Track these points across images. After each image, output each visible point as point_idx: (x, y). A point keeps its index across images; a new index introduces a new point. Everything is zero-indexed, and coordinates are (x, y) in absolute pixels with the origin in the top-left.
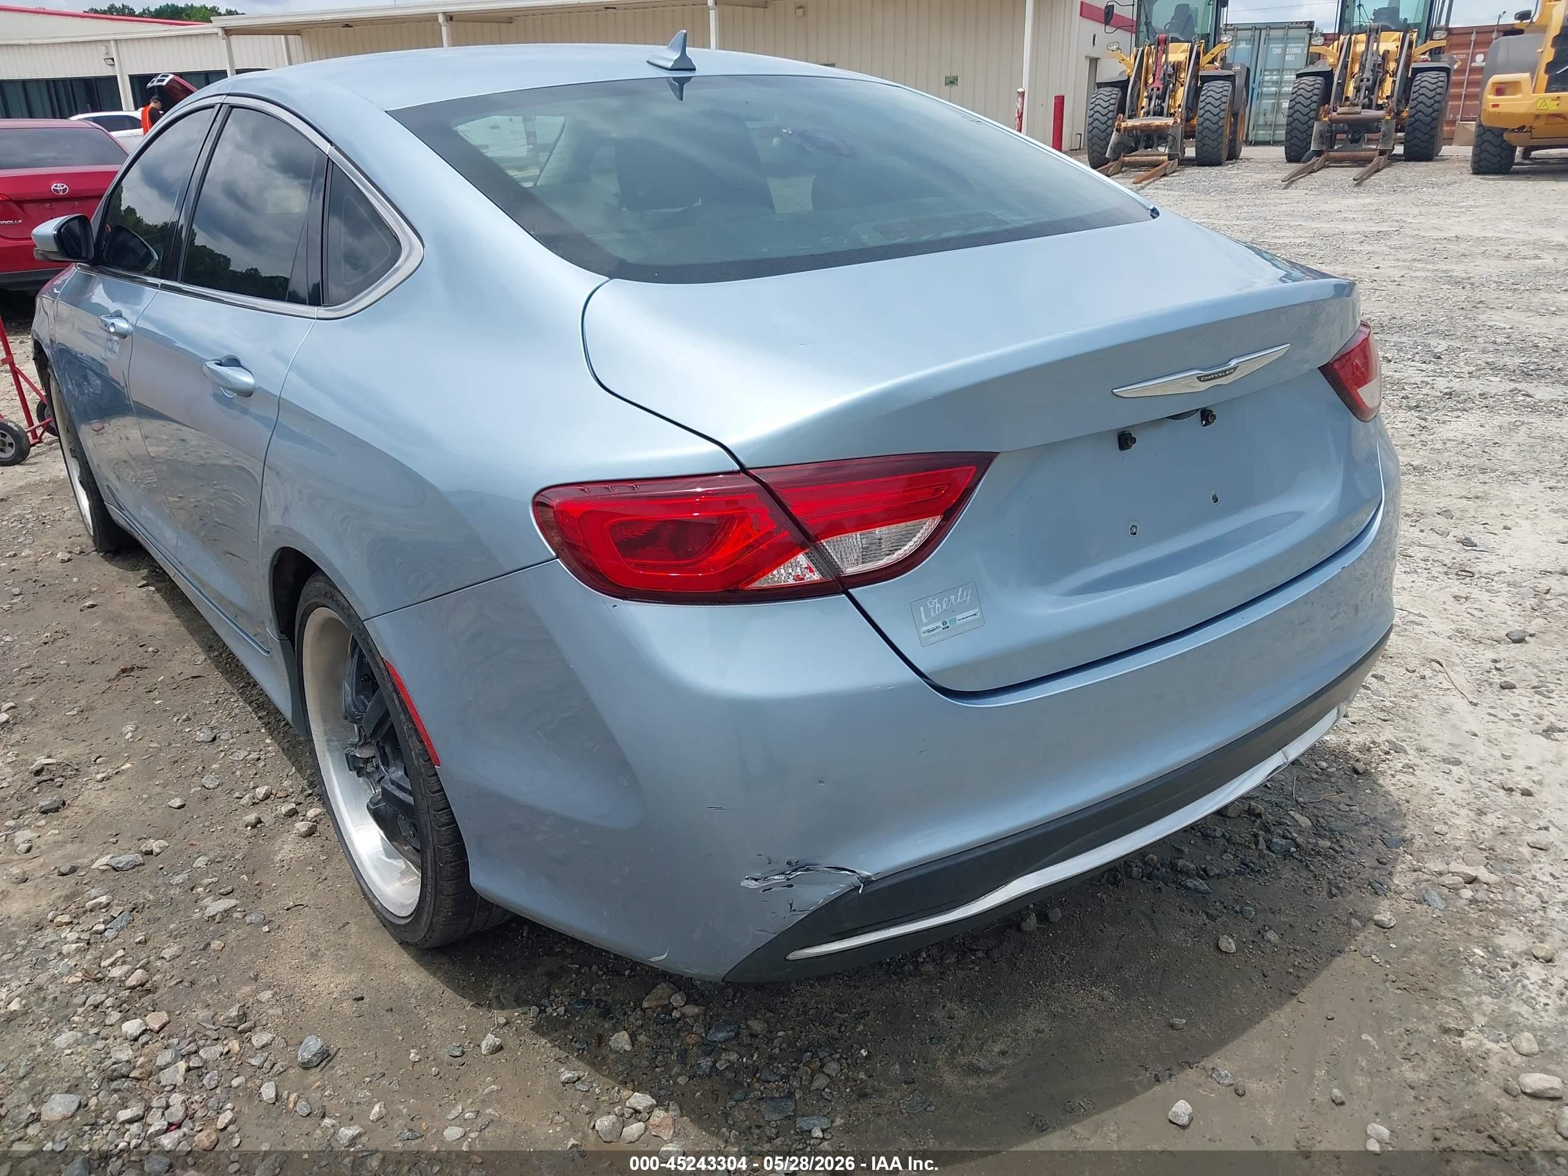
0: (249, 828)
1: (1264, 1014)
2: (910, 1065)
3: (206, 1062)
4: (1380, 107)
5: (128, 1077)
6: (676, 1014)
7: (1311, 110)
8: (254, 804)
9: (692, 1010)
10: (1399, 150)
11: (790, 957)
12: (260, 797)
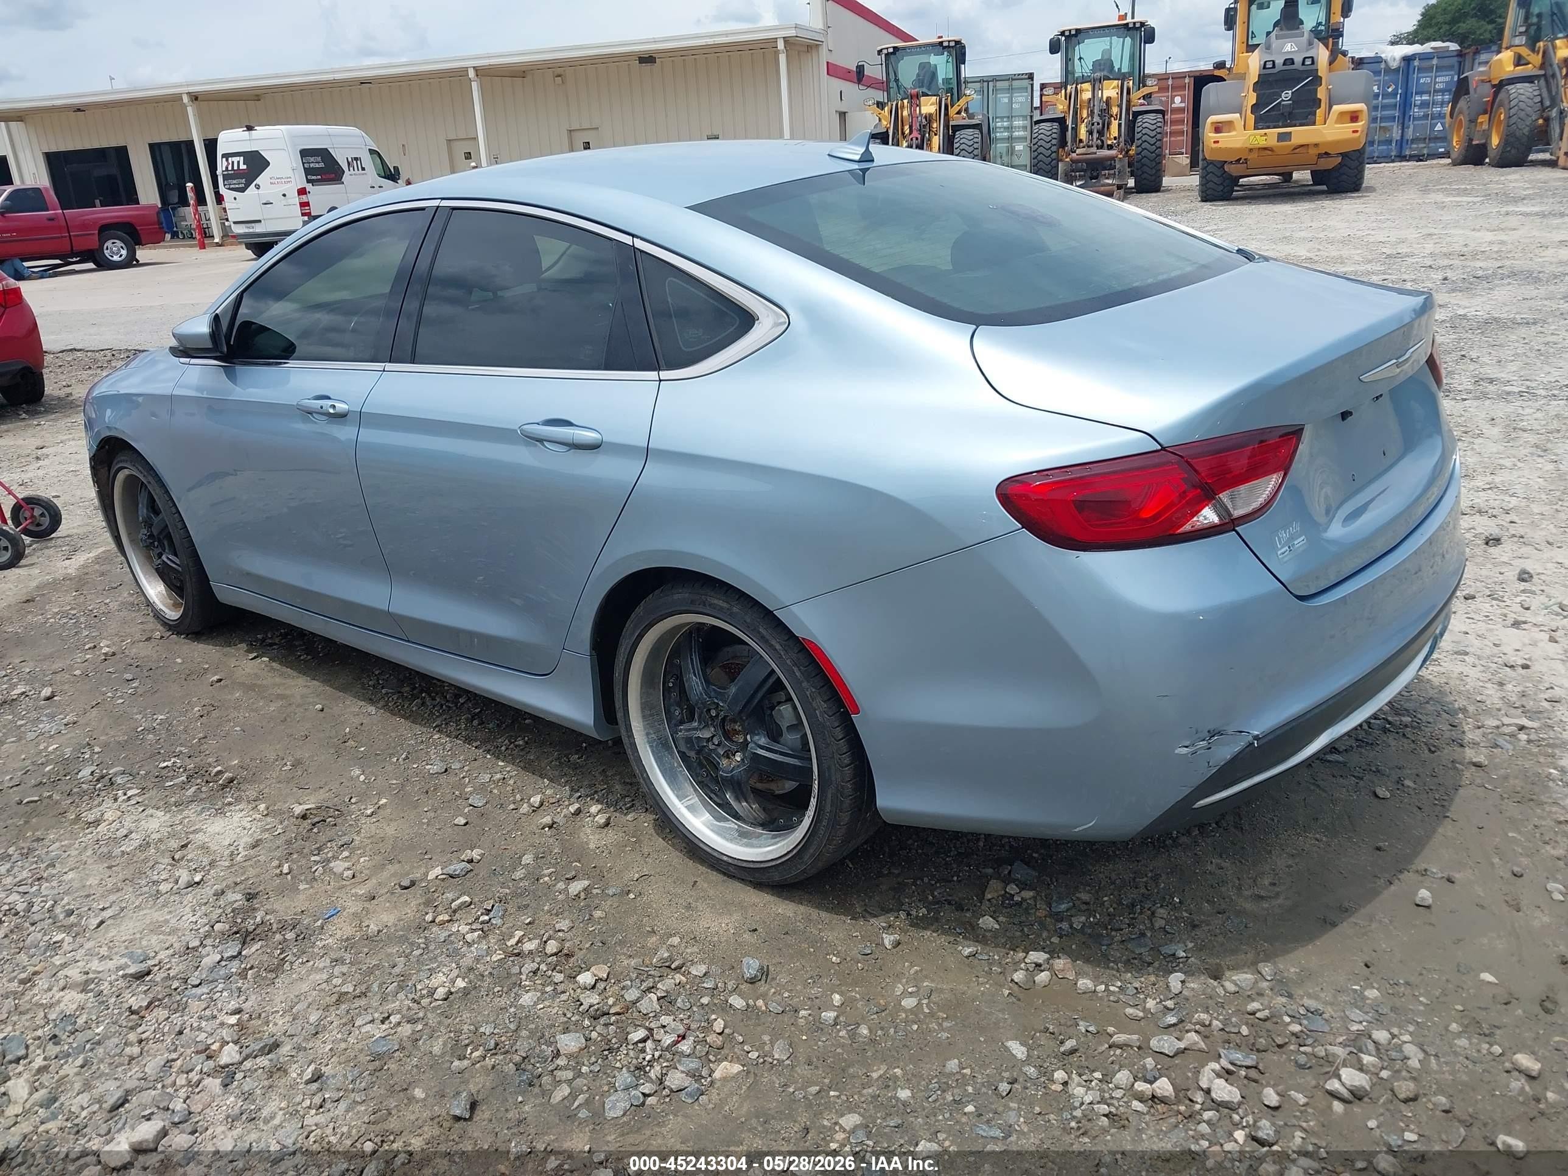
0: (547, 829)
1: (1434, 831)
2: (1214, 902)
3: (667, 992)
4: (1110, 147)
5: (608, 1014)
6: (1016, 898)
7: (1053, 152)
8: (534, 811)
9: (1028, 894)
10: (1131, 183)
11: (1195, 806)
12: (537, 805)
